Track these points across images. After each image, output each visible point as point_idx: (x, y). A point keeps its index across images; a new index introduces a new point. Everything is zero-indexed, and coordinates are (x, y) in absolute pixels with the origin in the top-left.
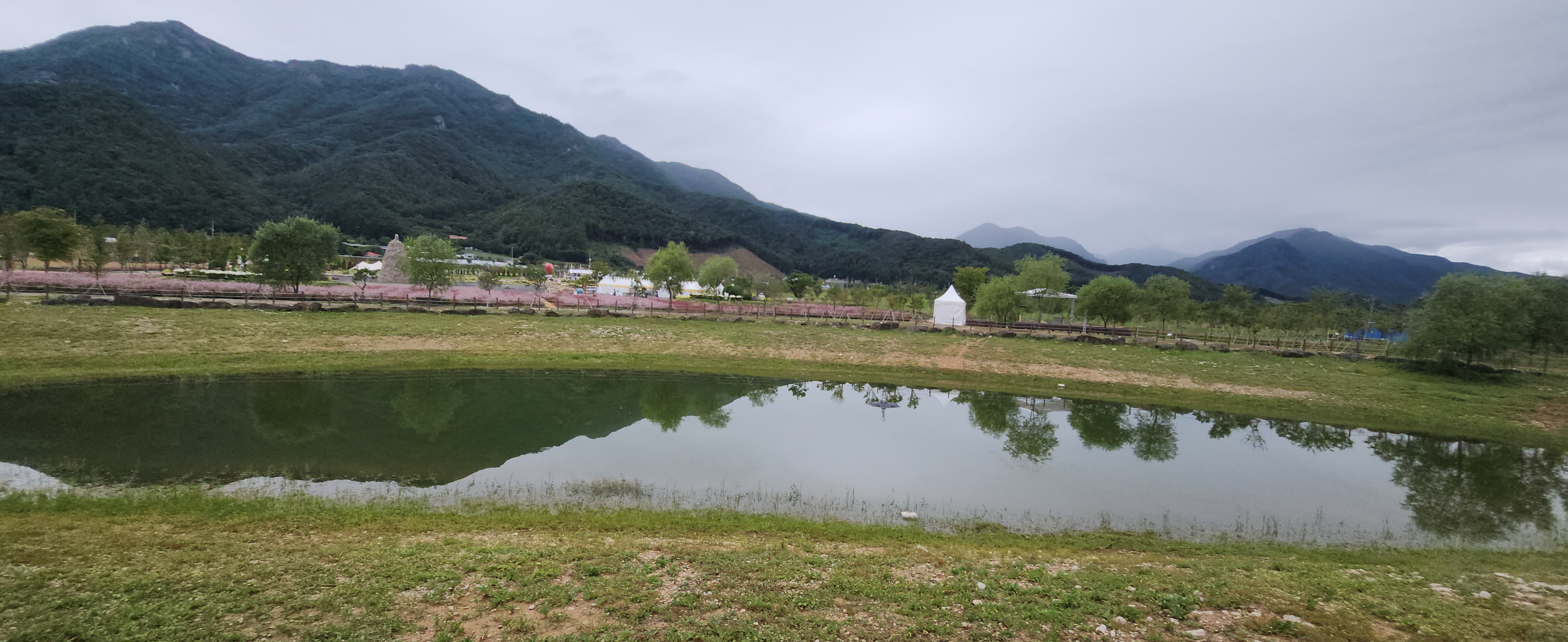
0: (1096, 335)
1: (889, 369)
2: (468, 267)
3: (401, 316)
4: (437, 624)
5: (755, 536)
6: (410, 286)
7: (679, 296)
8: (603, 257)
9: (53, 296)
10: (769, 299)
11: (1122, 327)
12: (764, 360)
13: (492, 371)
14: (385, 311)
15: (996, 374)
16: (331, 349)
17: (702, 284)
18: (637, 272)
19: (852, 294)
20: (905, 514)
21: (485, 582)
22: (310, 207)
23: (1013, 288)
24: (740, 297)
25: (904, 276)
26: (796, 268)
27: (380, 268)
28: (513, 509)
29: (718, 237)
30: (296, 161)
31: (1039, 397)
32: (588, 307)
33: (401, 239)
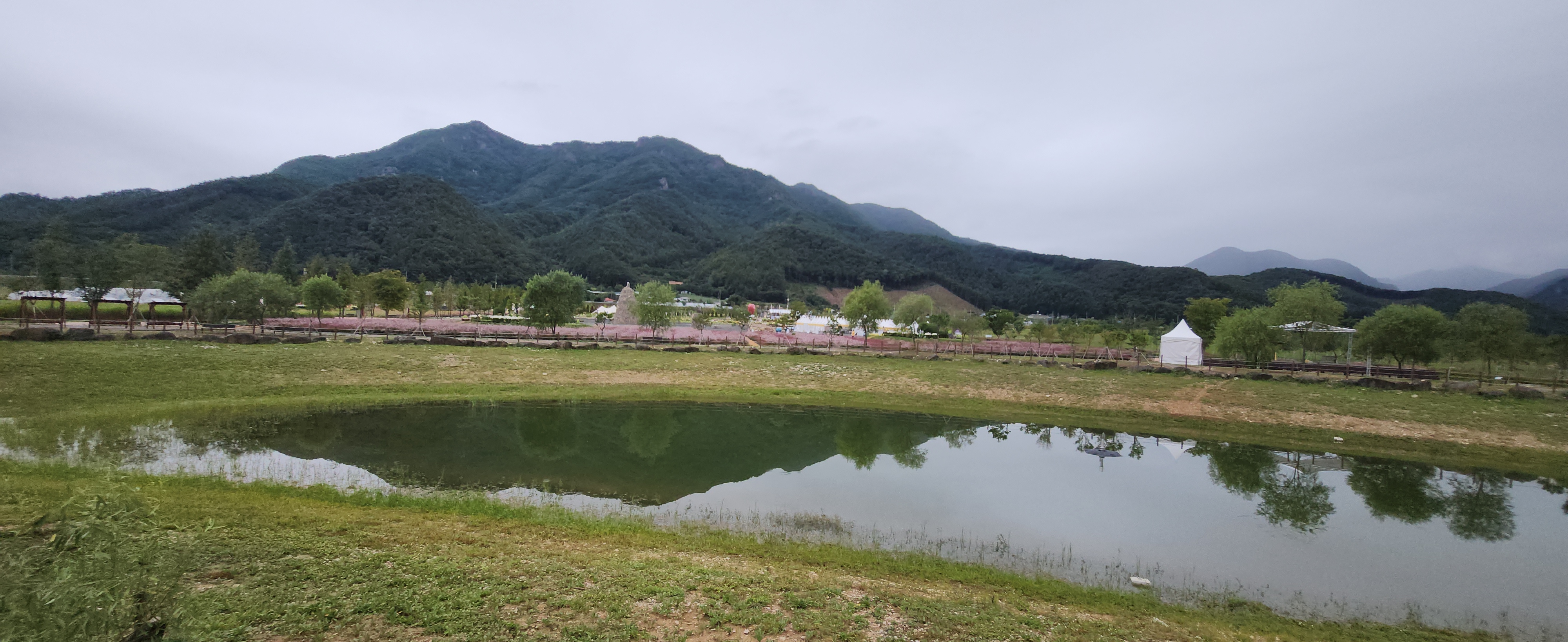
0: (1386, 378)
1: (1106, 413)
2: (684, 309)
3: (631, 354)
4: (666, 635)
5: (960, 586)
6: (638, 327)
7: (874, 334)
8: (800, 297)
9: (391, 337)
10: (967, 336)
11: (1424, 368)
12: (962, 400)
13: (702, 404)
14: (619, 349)
15: (1246, 423)
16: (578, 381)
17: (896, 322)
18: (832, 310)
19: (1059, 330)
20: (1134, 579)
21: (705, 602)
22: (564, 261)
23: (1265, 321)
24: (936, 334)
25: (1121, 311)
26: (995, 304)
27: (615, 312)
28: (724, 534)
29: (911, 275)
30: (554, 225)
31: (1307, 452)
32: (788, 345)
33: (632, 286)
